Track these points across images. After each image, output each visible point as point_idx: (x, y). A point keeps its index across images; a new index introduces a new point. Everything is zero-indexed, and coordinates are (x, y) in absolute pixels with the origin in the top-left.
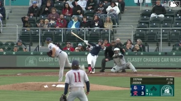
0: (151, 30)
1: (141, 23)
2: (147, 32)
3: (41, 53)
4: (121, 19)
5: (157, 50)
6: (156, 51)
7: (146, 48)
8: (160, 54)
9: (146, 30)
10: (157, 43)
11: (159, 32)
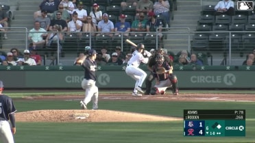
0: (216, 34)
1: (201, 24)
2: (210, 37)
3: (61, 68)
4: (173, 19)
5: (225, 62)
6: (223, 63)
7: (209, 60)
8: (228, 68)
9: (208, 35)
10: (225, 53)
11: (227, 37)
